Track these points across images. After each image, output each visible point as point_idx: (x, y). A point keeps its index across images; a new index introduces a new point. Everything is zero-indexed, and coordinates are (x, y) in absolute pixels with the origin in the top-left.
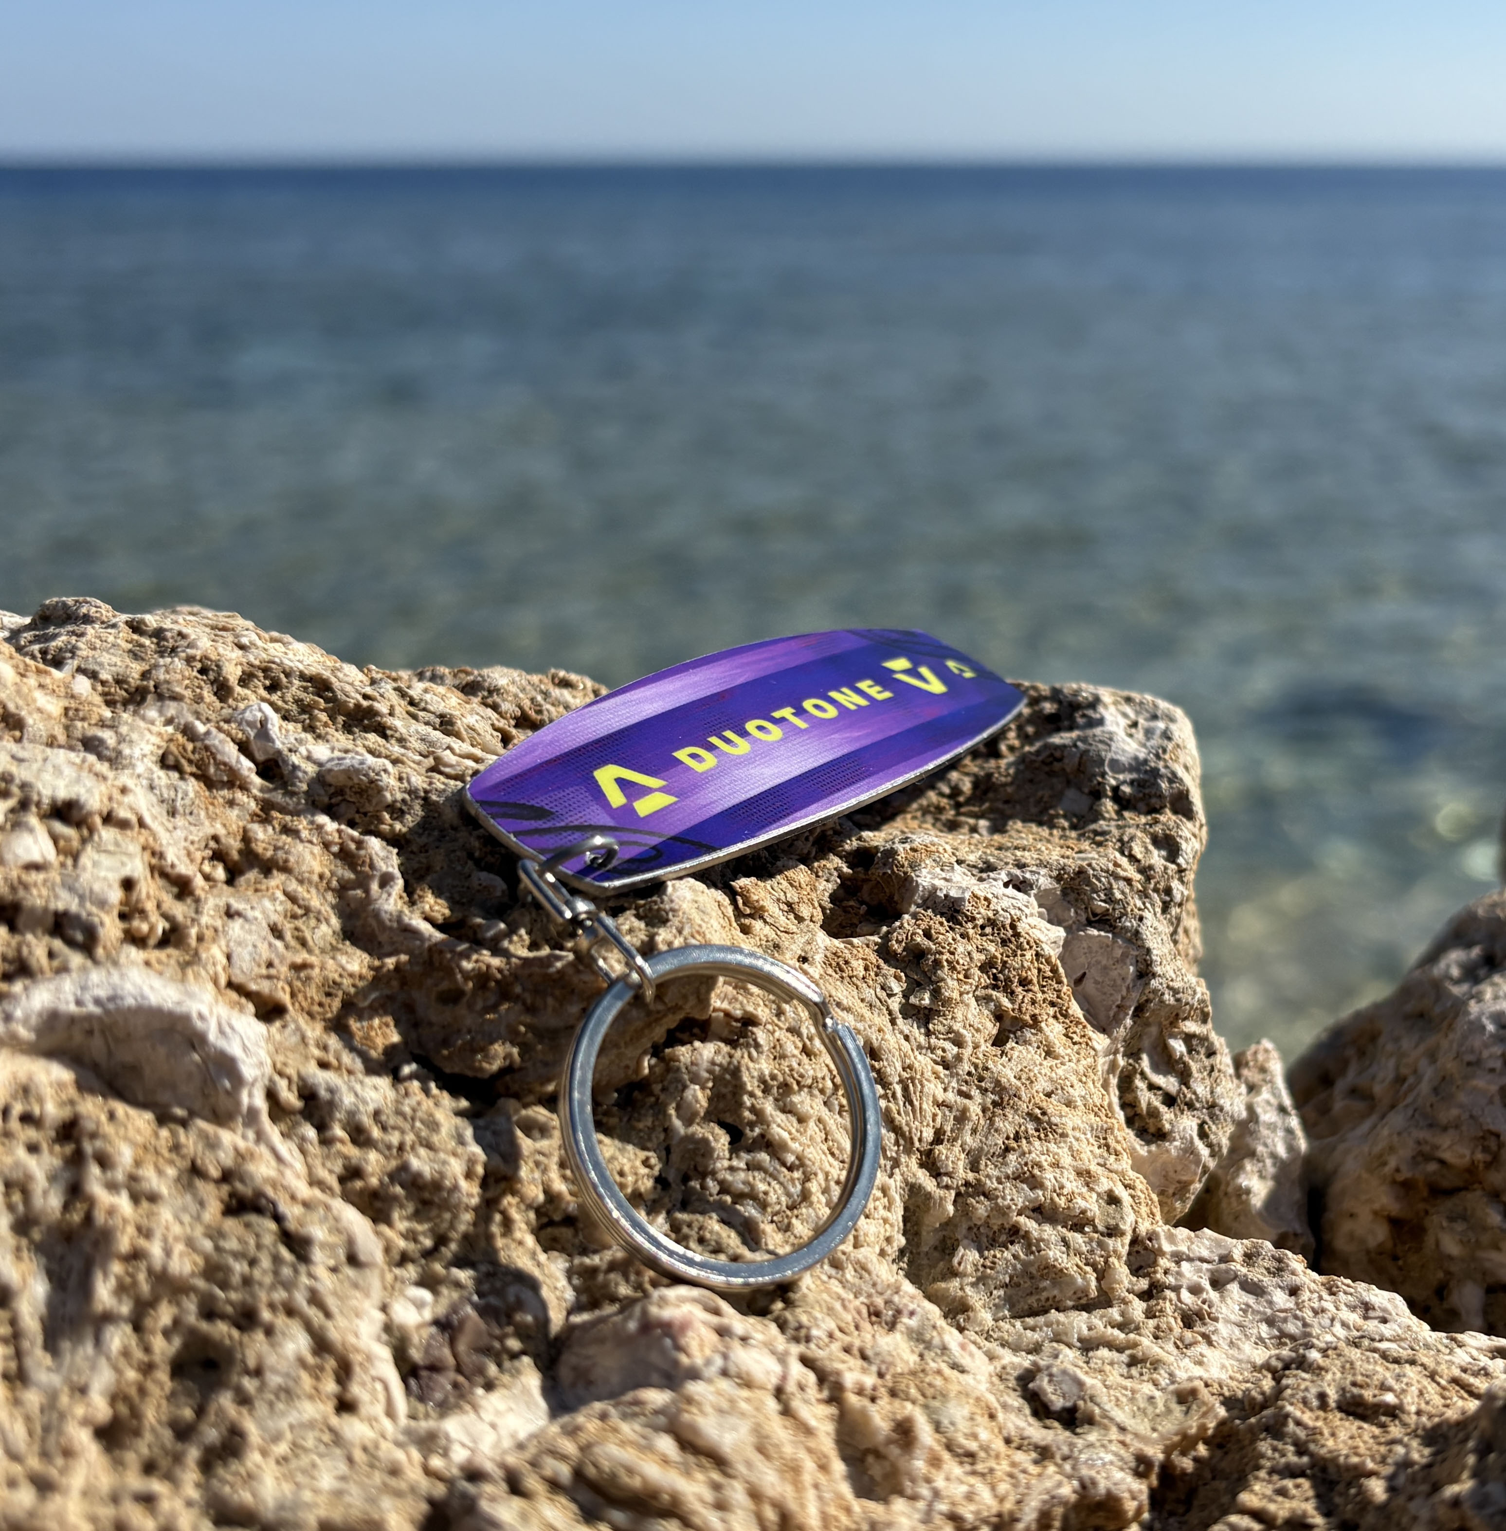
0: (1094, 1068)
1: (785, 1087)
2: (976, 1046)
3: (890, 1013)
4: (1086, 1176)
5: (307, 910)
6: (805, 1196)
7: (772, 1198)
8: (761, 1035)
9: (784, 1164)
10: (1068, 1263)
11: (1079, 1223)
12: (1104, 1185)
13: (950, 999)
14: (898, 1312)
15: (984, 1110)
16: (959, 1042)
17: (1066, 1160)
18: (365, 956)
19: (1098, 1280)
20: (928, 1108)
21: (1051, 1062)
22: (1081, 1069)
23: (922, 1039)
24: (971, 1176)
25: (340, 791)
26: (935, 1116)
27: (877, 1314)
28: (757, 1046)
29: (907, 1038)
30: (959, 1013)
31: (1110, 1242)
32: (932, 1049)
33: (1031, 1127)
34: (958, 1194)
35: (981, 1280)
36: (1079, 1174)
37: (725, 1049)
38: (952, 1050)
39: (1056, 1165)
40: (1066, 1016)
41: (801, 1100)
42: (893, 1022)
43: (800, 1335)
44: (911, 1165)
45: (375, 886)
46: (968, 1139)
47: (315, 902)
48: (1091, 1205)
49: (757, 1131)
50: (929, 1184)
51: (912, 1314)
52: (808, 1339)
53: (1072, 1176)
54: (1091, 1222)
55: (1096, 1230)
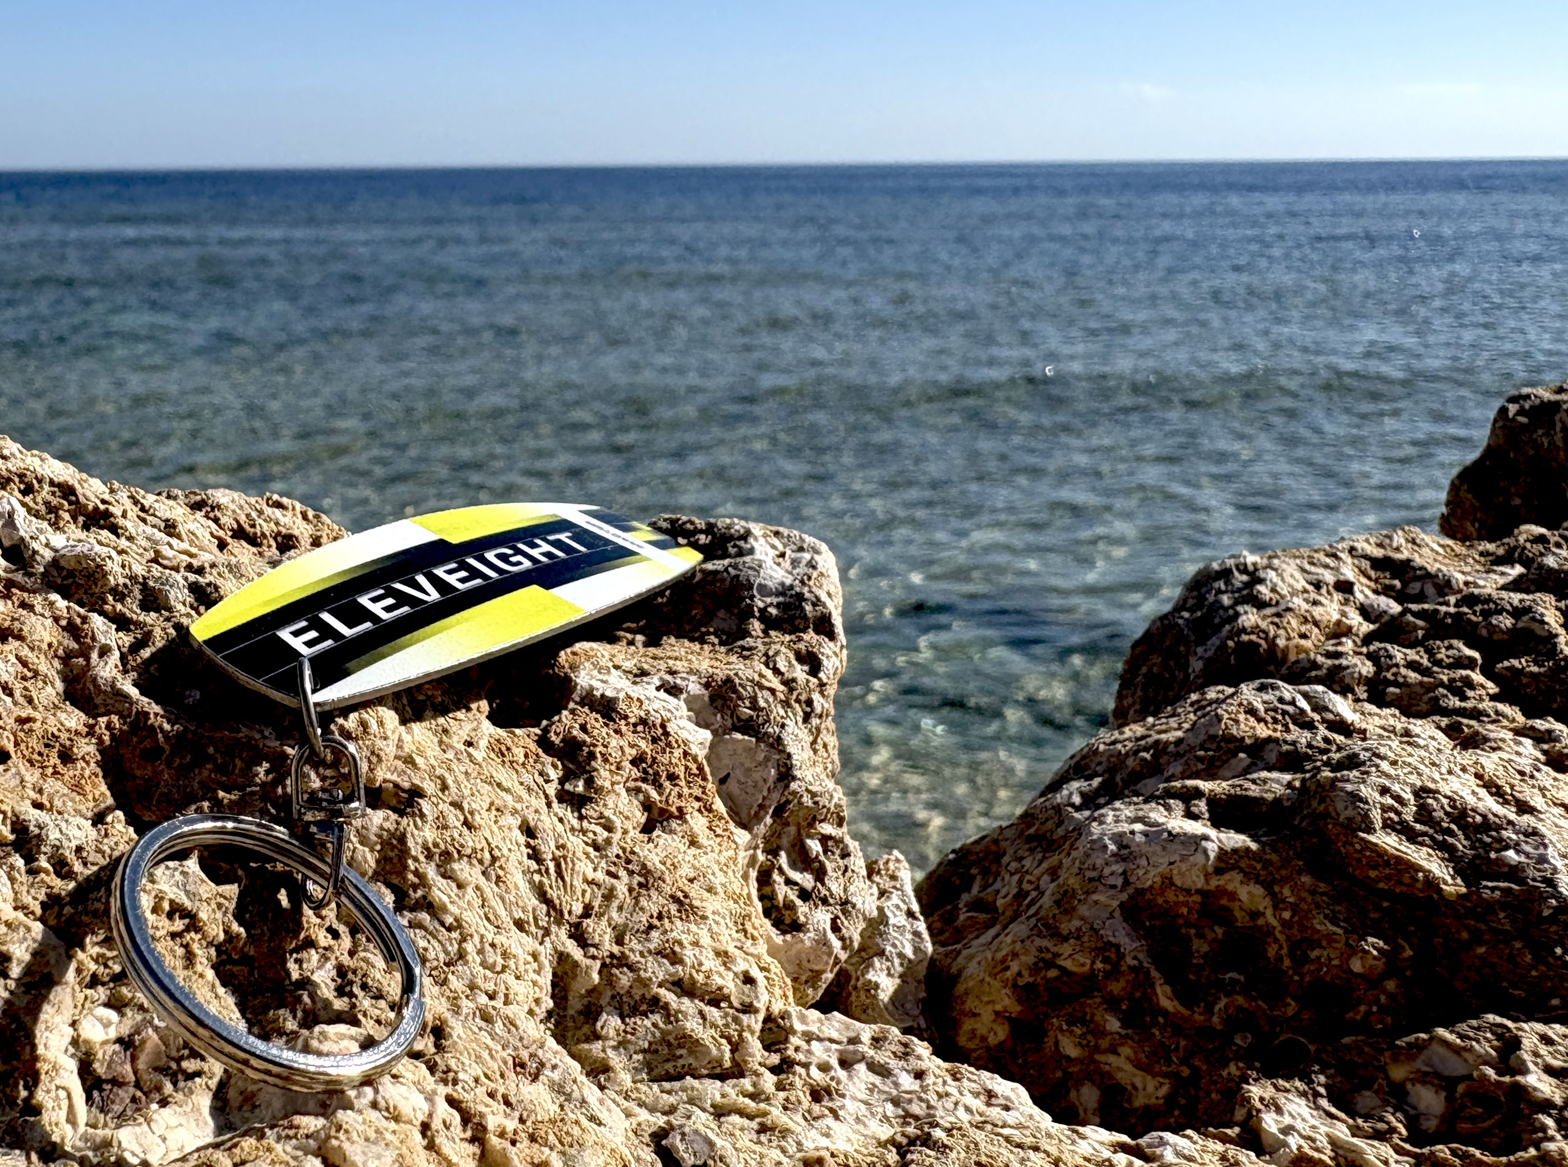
0: (735, 861)
1: (446, 855)
2: (625, 832)
3: (547, 796)
4: (722, 955)
5: (36, 674)
6: (462, 955)
7: (431, 955)
8: (425, 805)
9: (442, 924)
10: (705, 1035)
11: (716, 999)
12: (741, 966)
13: (602, 788)
14: (542, 1065)
15: (631, 890)
16: (609, 828)
17: (706, 940)
18: (83, 717)
19: (732, 1051)
20: (579, 884)
21: (693, 851)
22: (723, 860)
23: (575, 823)
24: (616, 949)
25: (71, 573)
26: (584, 892)
27: (523, 1065)
28: (422, 816)
29: (561, 820)
30: (610, 800)
31: (745, 1018)
32: (584, 832)
33: (673, 908)
34: (604, 965)
35: (622, 1044)
36: (718, 954)
37: (394, 816)
38: (602, 834)
39: (696, 944)
40: (710, 810)
41: (461, 868)
42: (549, 805)
43: (448, 1077)
44: (561, 936)
45: (94, 656)
46: (615, 915)
47: (43, 667)
48: (728, 983)
49: (420, 893)
50: (576, 953)
51: (554, 1067)
52: (455, 1082)
53: (711, 955)
54: (727, 998)
55: (731, 1006)
